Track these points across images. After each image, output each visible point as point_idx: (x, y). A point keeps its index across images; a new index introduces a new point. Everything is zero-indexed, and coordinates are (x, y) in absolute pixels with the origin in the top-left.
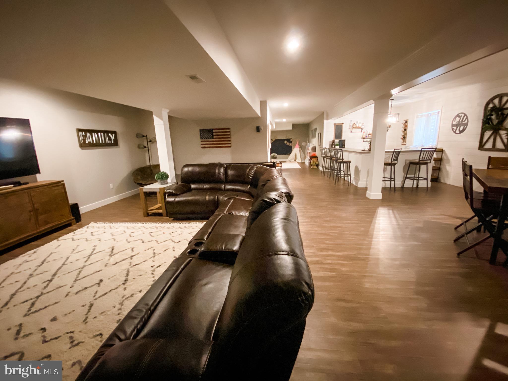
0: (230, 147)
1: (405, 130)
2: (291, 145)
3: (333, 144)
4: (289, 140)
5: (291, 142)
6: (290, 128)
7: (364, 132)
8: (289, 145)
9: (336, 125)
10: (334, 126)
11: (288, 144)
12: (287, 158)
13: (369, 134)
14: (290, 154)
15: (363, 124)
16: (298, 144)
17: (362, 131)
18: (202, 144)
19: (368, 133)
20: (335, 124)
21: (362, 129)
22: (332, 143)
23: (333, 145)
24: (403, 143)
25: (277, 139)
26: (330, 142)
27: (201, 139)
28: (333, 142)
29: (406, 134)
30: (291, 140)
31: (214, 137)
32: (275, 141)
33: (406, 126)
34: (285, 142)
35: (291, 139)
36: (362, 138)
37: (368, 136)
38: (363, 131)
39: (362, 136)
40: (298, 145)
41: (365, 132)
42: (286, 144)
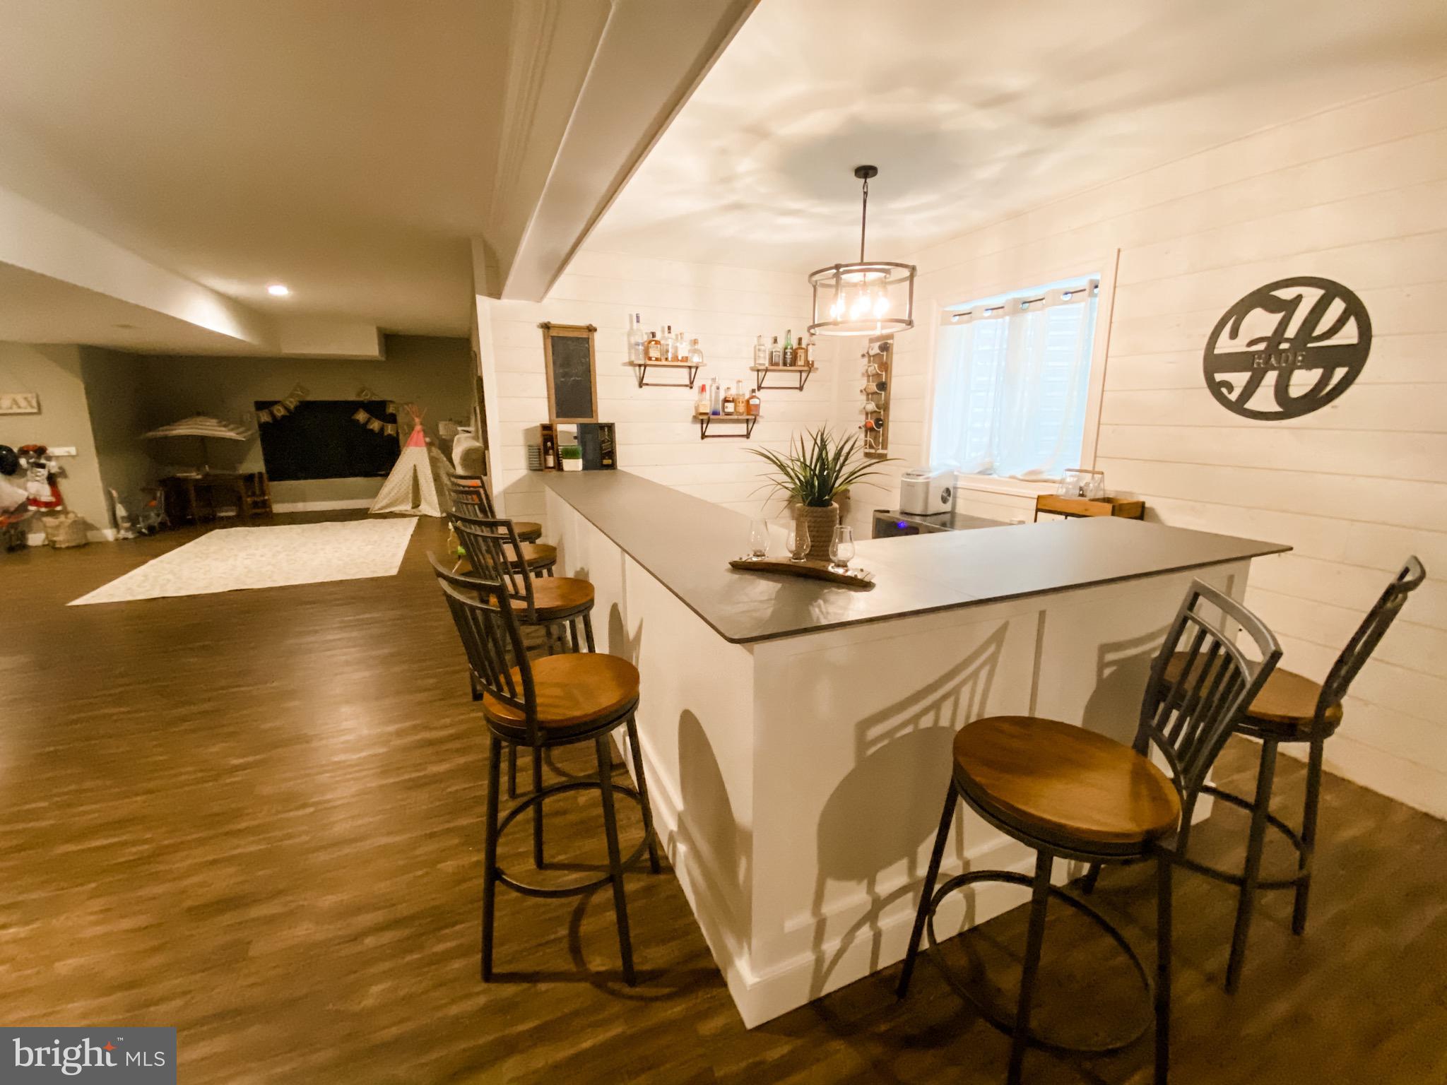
1: (883, 386)
2: (390, 429)
3: (549, 444)
4: (378, 409)
5: (392, 419)
6: (371, 348)
7: (703, 388)
8: (382, 429)
9: (554, 333)
10: (545, 338)
11: (375, 425)
12: (374, 494)
13: (726, 401)
14: (386, 475)
15: (695, 342)
16: (418, 427)
17: (692, 383)
19: (722, 396)
20: (546, 327)
21: (690, 367)
22: (538, 440)
23: (546, 453)
24: (873, 451)
25: (310, 398)
26: (528, 432)
28: (548, 432)
29: (885, 407)
30: (391, 410)
32: (296, 408)
33: (886, 367)
34: (361, 416)
35: (391, 402)
36: (695, 418)
37: (723, 408)
38: (697, 384)
39: (697, 408)
40: (421, 434)
41: (707, 388)
42: (363, 427)
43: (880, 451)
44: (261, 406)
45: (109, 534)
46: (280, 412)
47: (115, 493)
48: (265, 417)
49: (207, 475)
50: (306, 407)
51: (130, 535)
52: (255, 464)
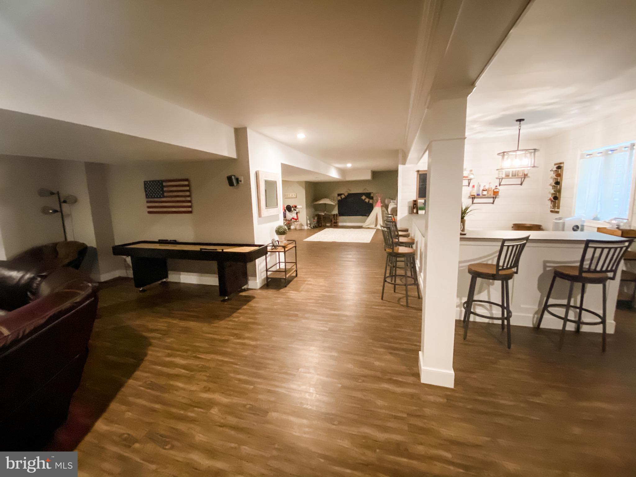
0: (191, 212)
1: (557, 183)
2: (371, 201)
3: (415, 206)
4: (368, 195)
5: (372, 198)
6: (368, 177)
7: (474, 186)
8: (369, 202)
9: (420, 173)
10: (417, 175)
11: (367, 200)
12: (364, 221)
13: (483, 190)
15: (471, 171)
16: (379, 201)
17: (469, 184)
18: (149, 207)
19: (482, 188)
20: (418, 171)
21: (469, 179)
22: (412, 205)
23: (414, 208)
24: (553, 210)
25: (351, 192)
26: (409, 202)
27: (147, 198)
28: (415, 202)
29: (559, 191)
30: (372, 195)
31: (165, 194)
32: (347, 195)
33: (559, 175)
34: (364, 197)
35: (372, 193)
36: (469, 197)
37: (482, 193)
38: (471, 185)
39: (470, 193)
40: (380, 203)
41: (476, 186)
42: (363, 201)
43: (556, 210)
44: (339, 195)
45: (306, 227)
46: (343, 196)
47: (308, 218)
48: (339, 198)
49: (325, 214)
50: (350, 195)
51: (310, 228)
52: (335, 212)
